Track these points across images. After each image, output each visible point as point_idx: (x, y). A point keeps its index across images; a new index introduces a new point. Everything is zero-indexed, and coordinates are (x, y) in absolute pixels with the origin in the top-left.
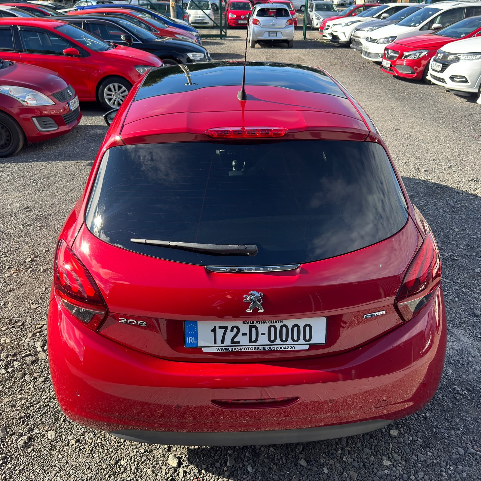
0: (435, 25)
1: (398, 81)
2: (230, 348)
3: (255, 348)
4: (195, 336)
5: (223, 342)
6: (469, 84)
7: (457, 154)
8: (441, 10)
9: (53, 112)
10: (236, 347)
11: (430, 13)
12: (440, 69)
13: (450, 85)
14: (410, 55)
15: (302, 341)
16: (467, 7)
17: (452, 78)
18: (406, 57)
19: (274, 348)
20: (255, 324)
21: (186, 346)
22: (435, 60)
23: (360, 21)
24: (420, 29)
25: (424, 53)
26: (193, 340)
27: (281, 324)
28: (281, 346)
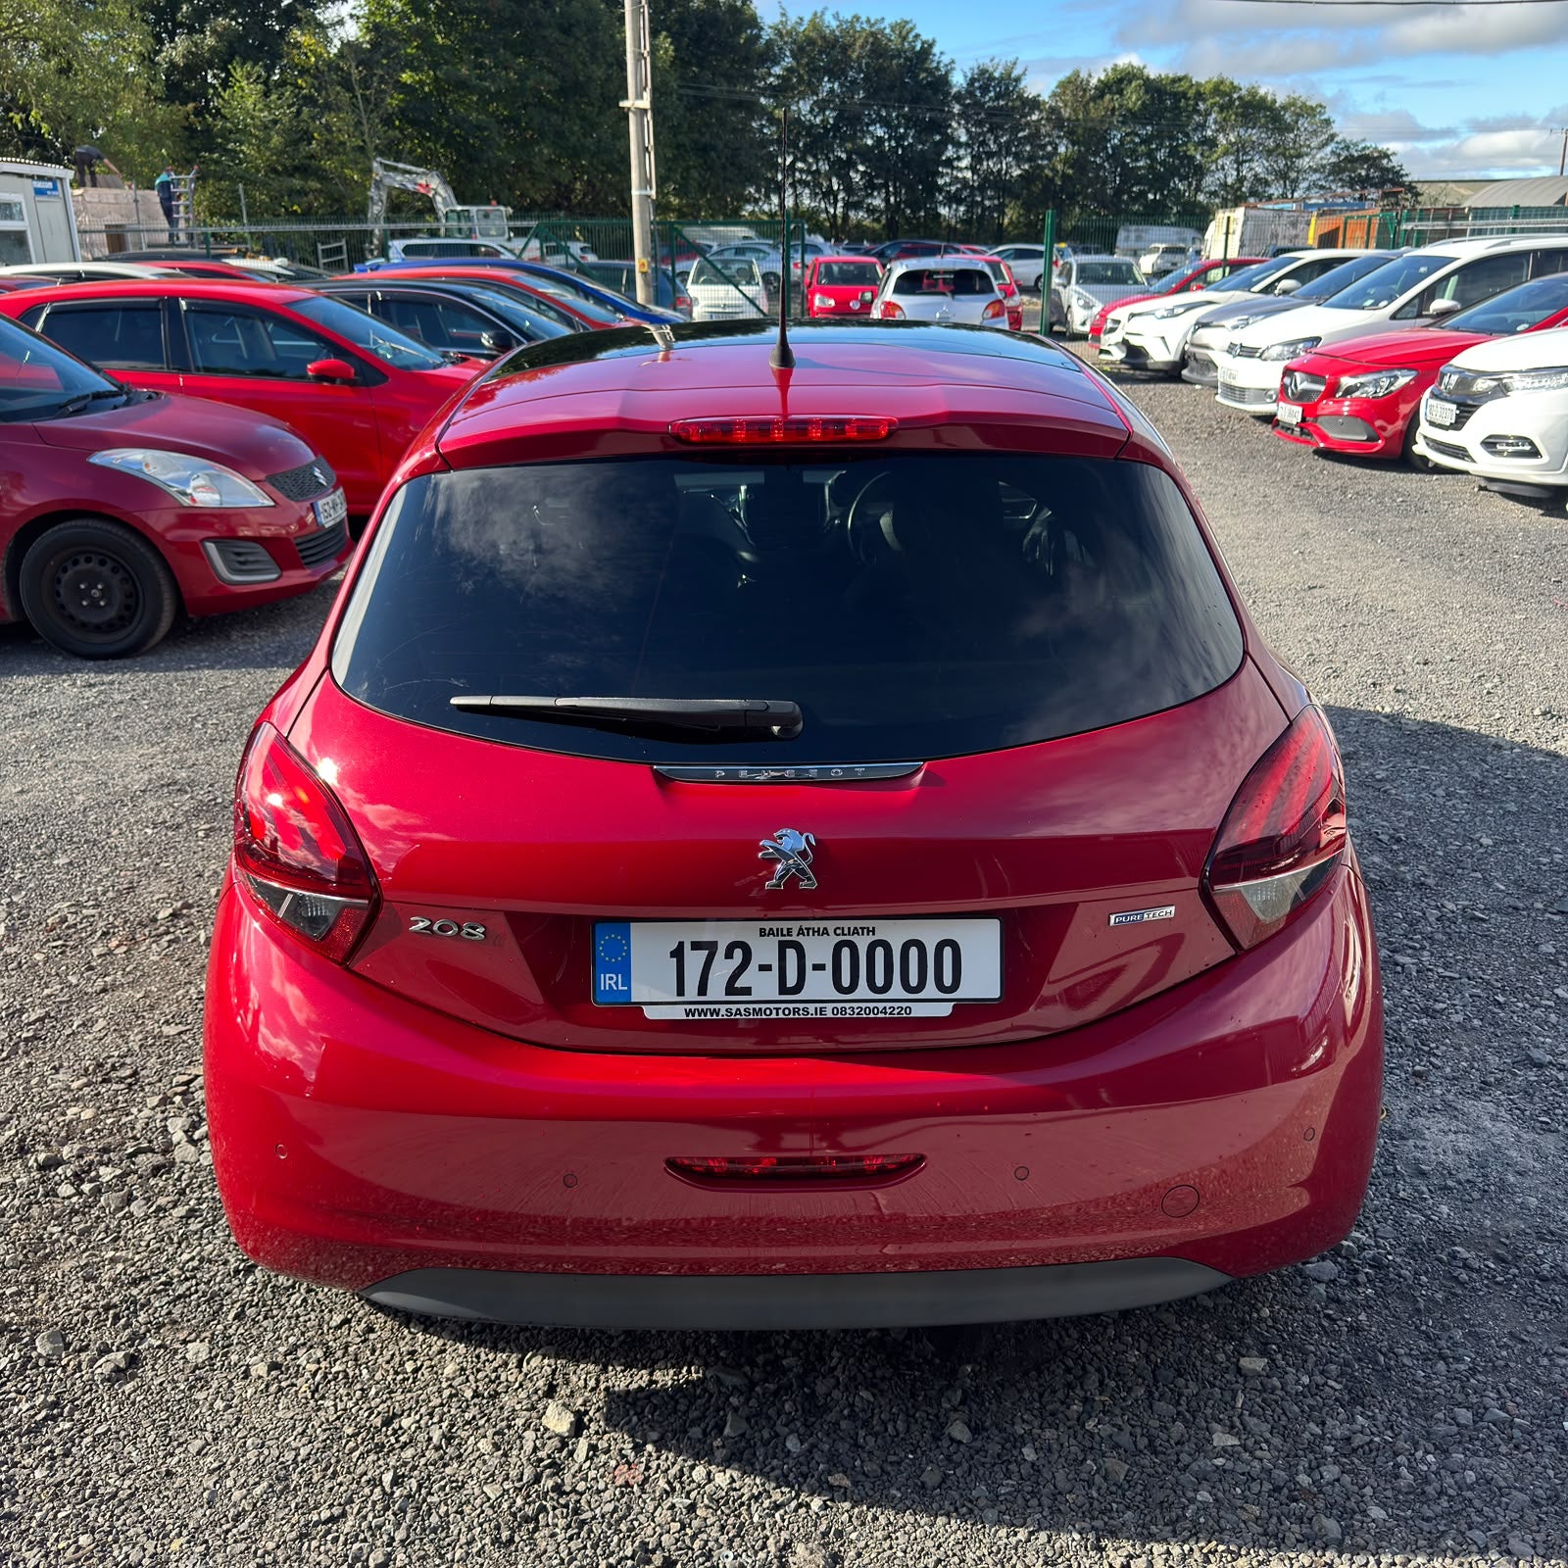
0: (1439, 304)
1: (1329, 465)
2: (723, 1008)
3: (796, 1011)
4: (624, 969)
5: (702, 989)
6: (1545, 459)
7: (1501, 646)
8: (1454, 260)
9: (265, 532)
10: (742, 1007)
11: (1423, 270)
12: (1450, 419)
13: (1486, 464)
14: (1363, 385)
15: (931, 990)
16: (1535, 251)
17: (1490, 444)
18: (1349, 391)
19: (851, 1011)
20: (794, 938)
21: (599, 1002)
22: (1434, 396)
23: (1210, 303)
24: (1393, 317)
25: (1404, 379)
26: (616, 983)
27: (871, 938)
28: (872, 1005)
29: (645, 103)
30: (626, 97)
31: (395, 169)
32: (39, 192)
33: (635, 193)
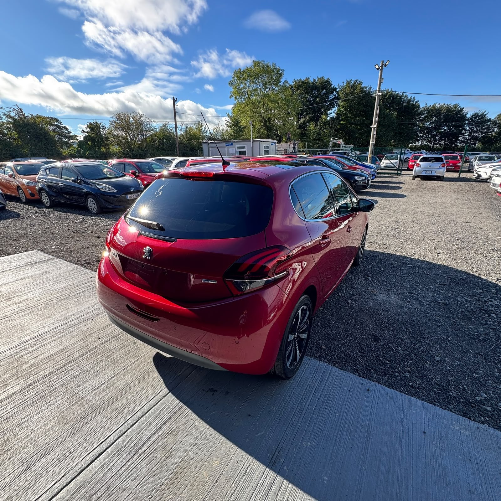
29: (376, 126)
30: (372, 125)
31: (335, 139)
32: (272, 144)
33: (371, 143)
